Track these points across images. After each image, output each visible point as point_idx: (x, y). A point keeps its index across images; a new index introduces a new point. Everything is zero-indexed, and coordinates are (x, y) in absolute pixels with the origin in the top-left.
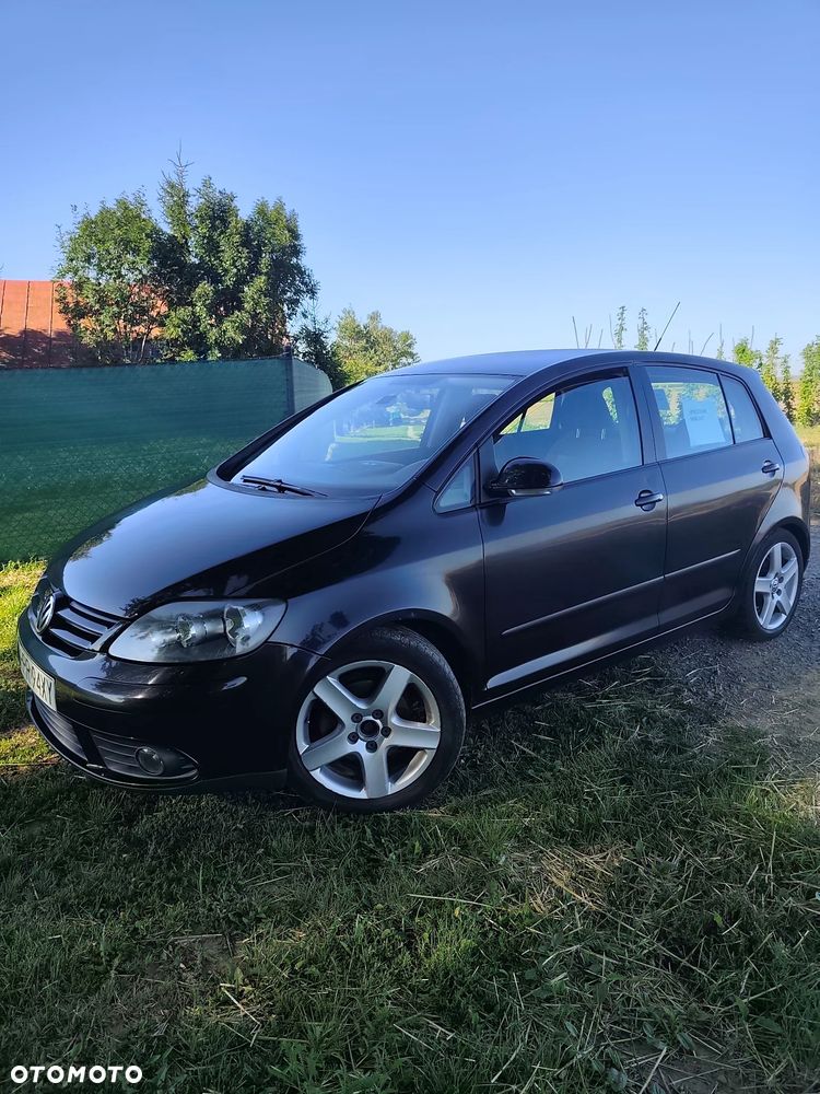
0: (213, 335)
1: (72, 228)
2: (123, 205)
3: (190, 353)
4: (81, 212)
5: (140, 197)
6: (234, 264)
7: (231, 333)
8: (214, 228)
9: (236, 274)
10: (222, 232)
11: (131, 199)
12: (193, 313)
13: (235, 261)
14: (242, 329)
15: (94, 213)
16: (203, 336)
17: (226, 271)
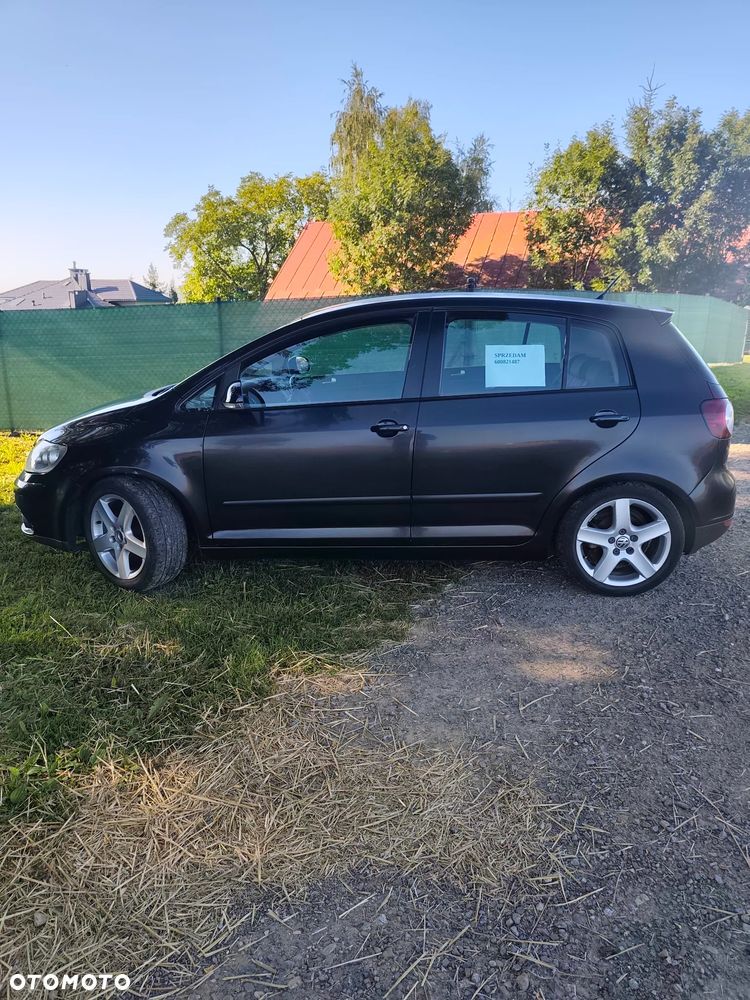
0: (646, 255)
1: (542, 164)
2: (593, 136)
3: (622, 271)
4: (553, 148)
5: (608, 127)
6: (682, 182)
7: (665, 251)
8: (669, 146)
9: (683, 192)
10: (677, 151)
11: (600, 131)
12: (633, 234)
13: (684, 179)
14: (676, 245)
15: (564, 148)
16: (638, 255)
17: (674, 189)
